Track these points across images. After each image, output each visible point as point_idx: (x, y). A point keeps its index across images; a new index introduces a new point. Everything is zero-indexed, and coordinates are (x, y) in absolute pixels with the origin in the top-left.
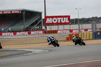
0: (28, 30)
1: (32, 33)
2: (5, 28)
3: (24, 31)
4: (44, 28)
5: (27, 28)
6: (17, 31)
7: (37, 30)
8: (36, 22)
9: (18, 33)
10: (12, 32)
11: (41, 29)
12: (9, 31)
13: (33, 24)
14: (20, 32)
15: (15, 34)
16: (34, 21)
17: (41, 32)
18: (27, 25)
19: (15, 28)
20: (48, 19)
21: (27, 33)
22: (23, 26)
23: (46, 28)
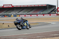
0: (50, 14)
1: (51, 15)
2: (39, 12)
3: (48, 14)
4: (57, 13)
5: (49, 13)
6: (45, 14)
7: (54, 14)
8: (53, 10)
9: (45, 15)
11: (55, 13)
12: (41, 14)
13: (52, 11)
14: (46, 14)
15: (44, 15)
16: (53, 9)
17: (56, 15)
21: (49, 15)
22: (47, 12)
23: (58, 13)
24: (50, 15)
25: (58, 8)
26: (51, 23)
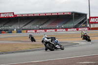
0: (76, 27)
1: (80, 29)
2: (59, 25)
3: (73, 28)
4: (88, 25)
5: (76, 26)
6: (68, 28)
7: (83, 27)
8: (83, 21)
9: (69, 30)
10: (64, 28)
11: (86, 27)
12: (62, 28)
13: (80, 23)
14: (70, 28)
15: (67, 30)
16: (81, 20)
17: (87, 29)
18: (76, 23)
19: (67, 25)
20: (91, 19)
21: (76, 29)
22: (72, 24)
23: (90, 25)
24: (78, 30)
25: (90, 18)
26: (78, 43)
